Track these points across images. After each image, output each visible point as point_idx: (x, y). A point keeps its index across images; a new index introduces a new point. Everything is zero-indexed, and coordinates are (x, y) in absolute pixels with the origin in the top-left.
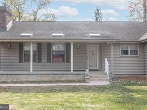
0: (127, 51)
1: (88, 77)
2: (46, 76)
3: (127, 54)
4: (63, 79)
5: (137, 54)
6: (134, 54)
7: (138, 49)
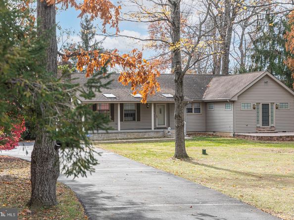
0: (192, 109)
1: (170, 134)
2: (132, 134)
3: (191, 112)
4: (146, 136)
5: (200, 112)
6: (197, 112)
7: (201, 107)
